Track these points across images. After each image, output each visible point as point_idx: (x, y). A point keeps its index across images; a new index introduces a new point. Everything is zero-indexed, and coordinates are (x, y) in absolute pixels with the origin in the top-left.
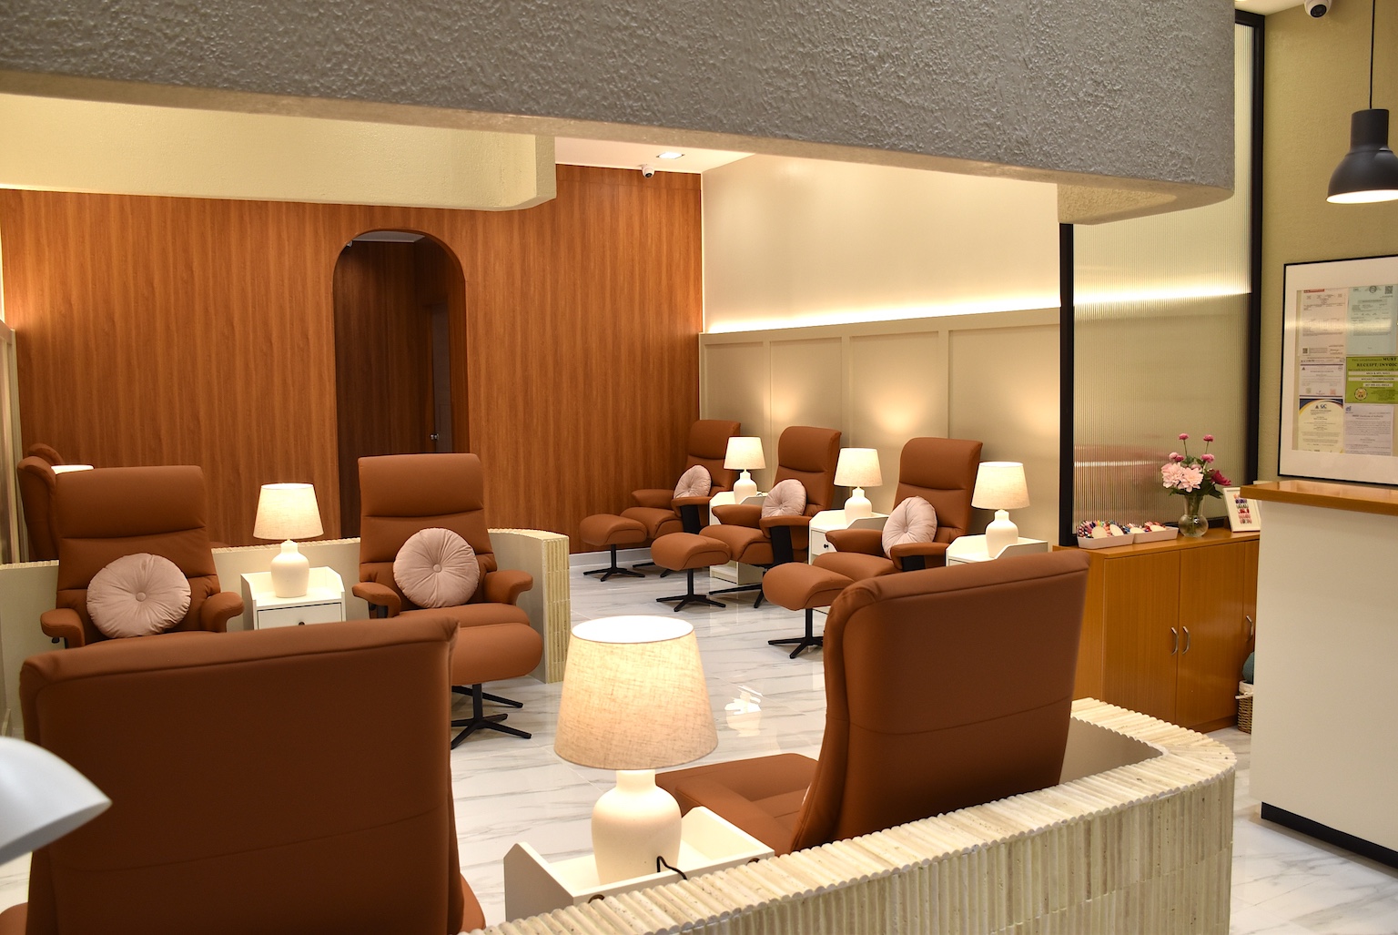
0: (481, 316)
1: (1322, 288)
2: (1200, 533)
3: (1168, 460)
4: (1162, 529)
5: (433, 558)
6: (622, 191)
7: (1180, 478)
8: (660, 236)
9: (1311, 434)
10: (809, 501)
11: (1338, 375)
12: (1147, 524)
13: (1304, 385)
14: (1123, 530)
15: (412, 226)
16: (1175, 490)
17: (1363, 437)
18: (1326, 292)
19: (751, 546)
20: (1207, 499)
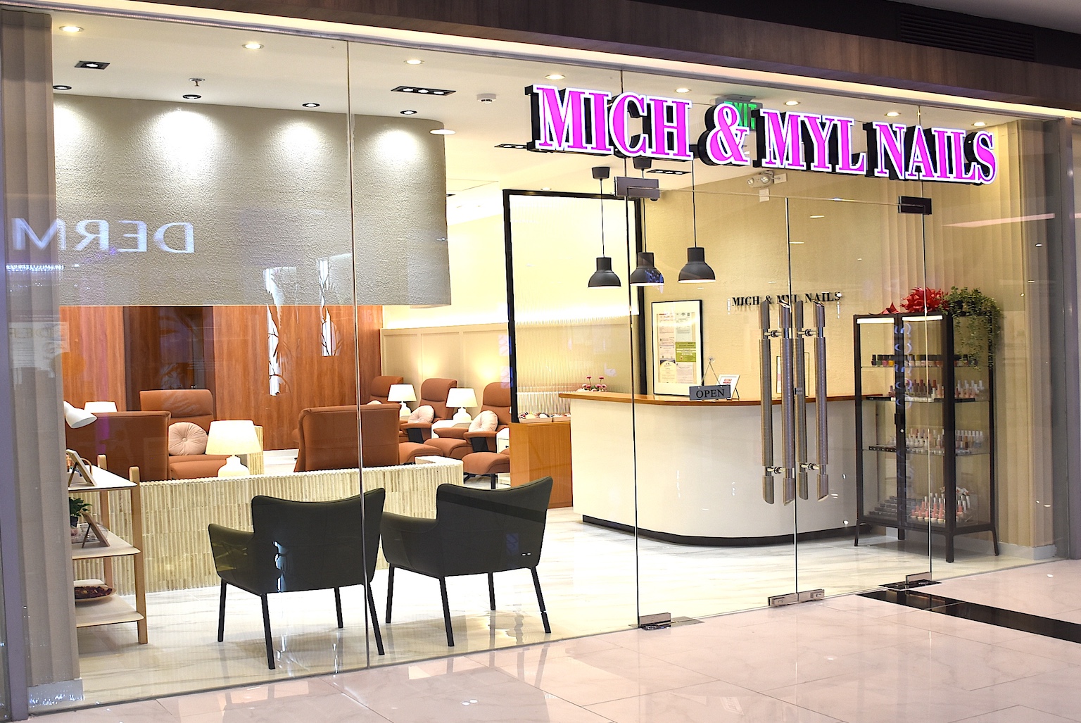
1: (665, 313)
5: (183, 435)
9: (664, 376)
10: (436, 416)
11: (673, 350)
13: (661, 354)
17: (682, 377)
18: (667, 315)
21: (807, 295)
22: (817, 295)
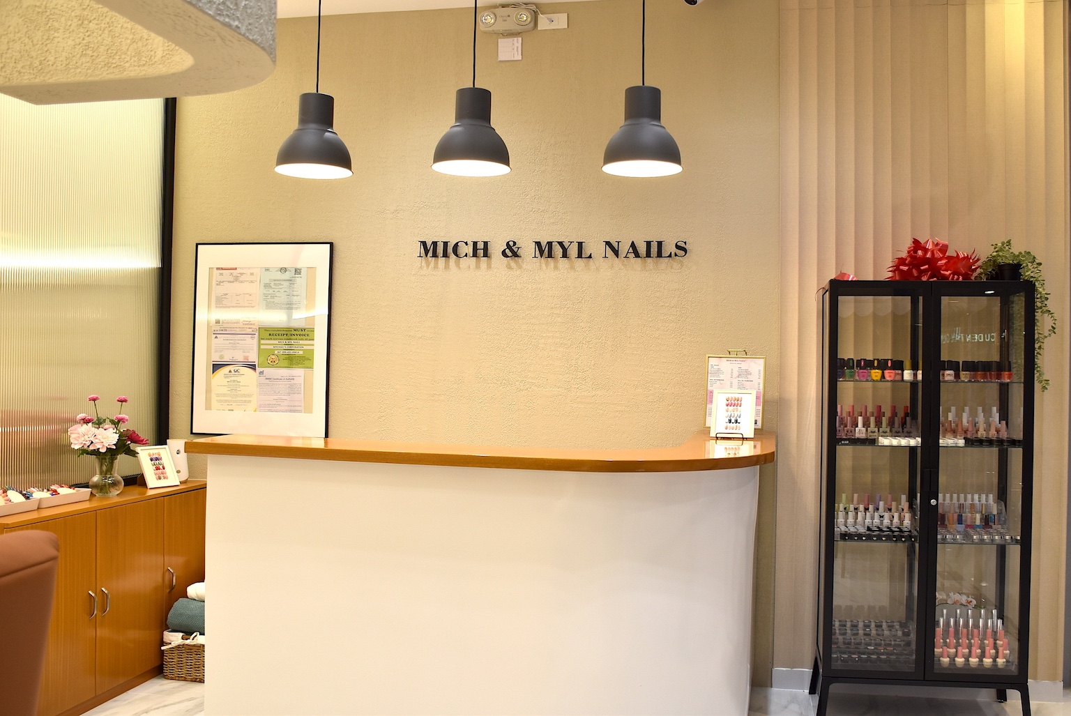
1: (235, 267)
2: (115, 492)
3: (75, 422)
4: (71, 491)
7: (92, 439)
9: (224, 395)
11: (254, 342)
12: (53, 487)
13: (216, 351)
14: (24, 495)
16: (84, 451)
17: (276, 397)
18: (238, 271)
20: (122, 459)
21: (608, 243)
22: (633, 245)
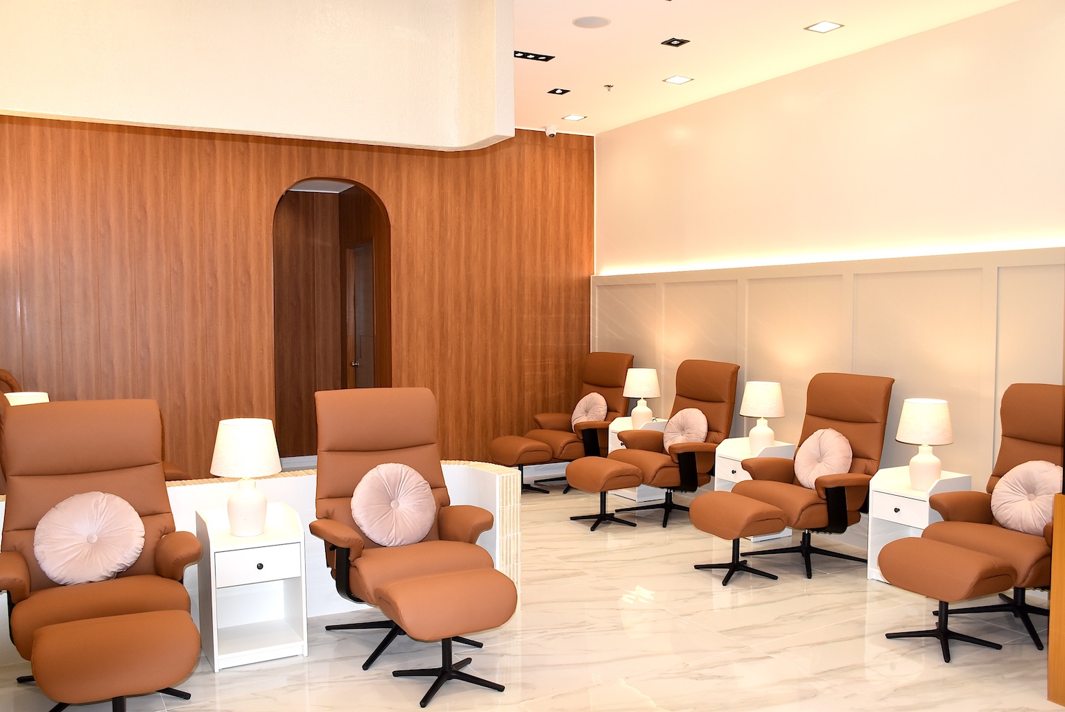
0: (404, 257)
6: (527, 150)
8: (559, 189)
10: (710, 429)
15: (345, 175)
19: (662, 470)
